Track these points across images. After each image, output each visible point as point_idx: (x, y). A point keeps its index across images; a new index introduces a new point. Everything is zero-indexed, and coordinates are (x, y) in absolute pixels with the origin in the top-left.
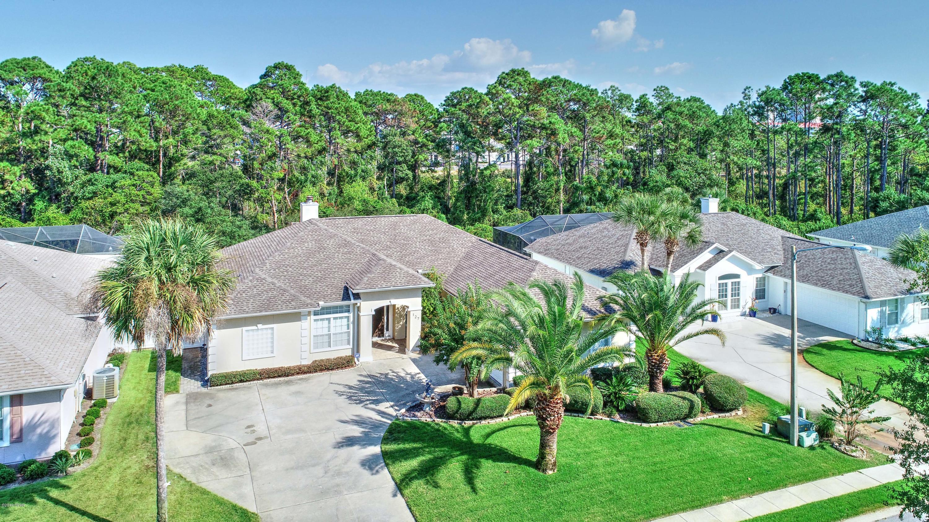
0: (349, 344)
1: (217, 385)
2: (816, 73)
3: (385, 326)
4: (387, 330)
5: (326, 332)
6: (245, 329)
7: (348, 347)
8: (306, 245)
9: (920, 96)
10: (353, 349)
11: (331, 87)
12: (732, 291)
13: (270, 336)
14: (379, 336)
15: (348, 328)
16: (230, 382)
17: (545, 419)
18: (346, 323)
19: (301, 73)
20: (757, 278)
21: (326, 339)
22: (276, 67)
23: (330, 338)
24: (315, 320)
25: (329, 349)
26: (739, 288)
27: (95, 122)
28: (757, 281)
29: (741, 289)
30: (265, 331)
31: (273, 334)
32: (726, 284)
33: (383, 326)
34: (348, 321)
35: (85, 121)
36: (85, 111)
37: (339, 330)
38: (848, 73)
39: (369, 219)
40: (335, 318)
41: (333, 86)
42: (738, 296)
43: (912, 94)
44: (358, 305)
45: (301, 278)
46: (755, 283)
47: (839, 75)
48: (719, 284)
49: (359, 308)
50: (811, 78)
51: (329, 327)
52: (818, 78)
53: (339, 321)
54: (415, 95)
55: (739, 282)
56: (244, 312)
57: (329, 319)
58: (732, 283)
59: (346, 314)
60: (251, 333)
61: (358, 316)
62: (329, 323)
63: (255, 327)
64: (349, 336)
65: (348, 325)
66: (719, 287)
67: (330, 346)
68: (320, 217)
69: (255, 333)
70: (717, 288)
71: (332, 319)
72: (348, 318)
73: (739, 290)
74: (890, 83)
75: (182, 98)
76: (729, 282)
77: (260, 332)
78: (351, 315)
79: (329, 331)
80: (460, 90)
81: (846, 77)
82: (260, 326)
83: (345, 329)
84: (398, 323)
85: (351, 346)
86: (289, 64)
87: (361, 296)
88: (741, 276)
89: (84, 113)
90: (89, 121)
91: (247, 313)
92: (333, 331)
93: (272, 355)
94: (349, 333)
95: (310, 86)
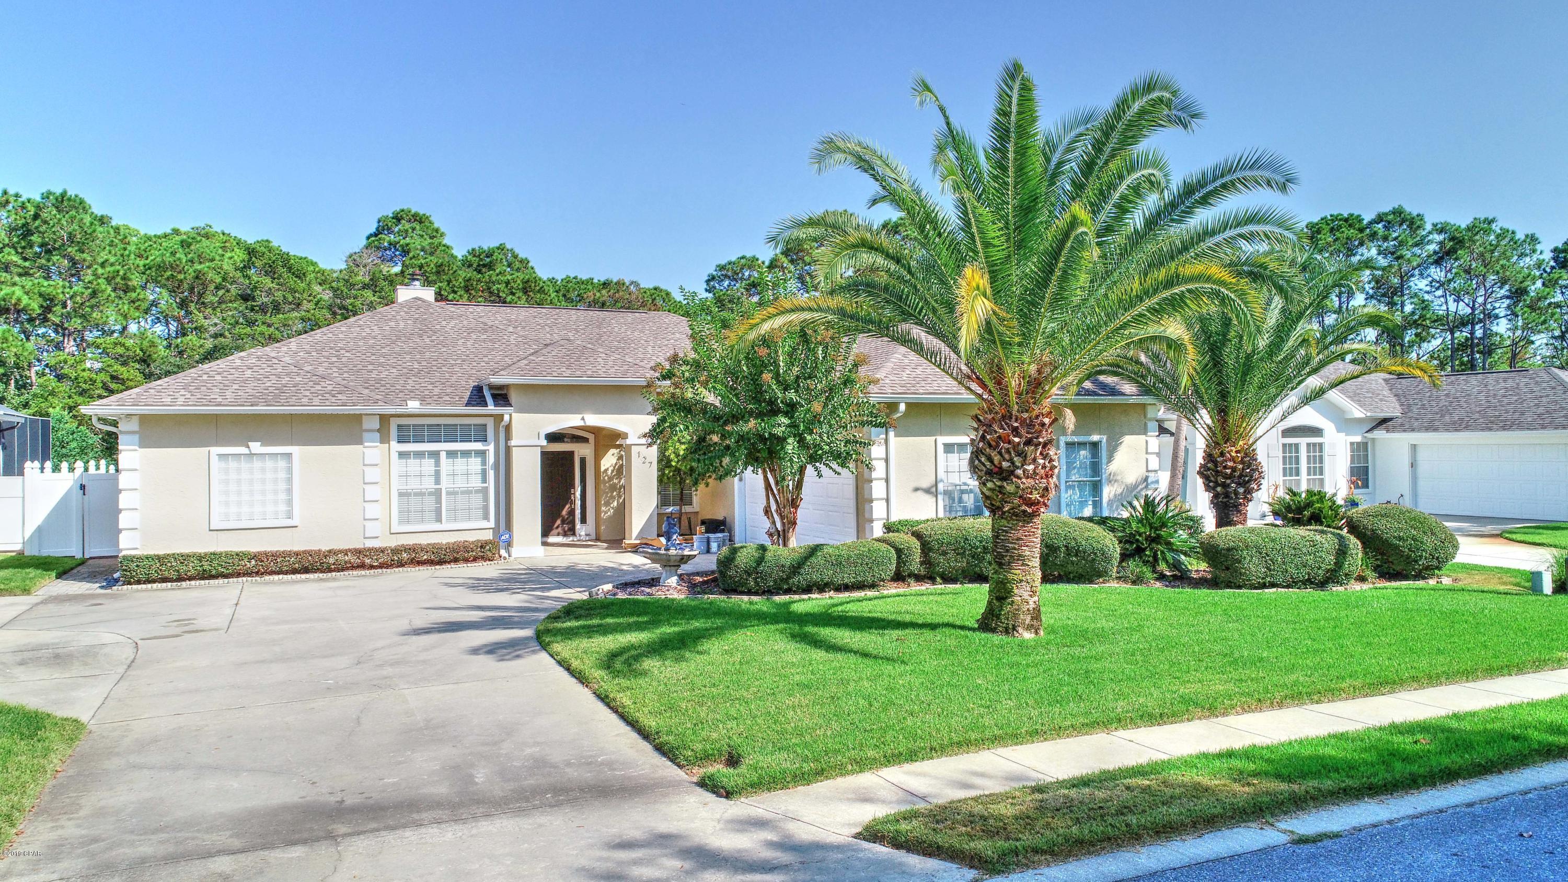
0: (486, 517)
1: (139, 582)
2: (1356, 213)
3: (578, 512)
4: (584, 520)
5: (429, 484)
6: (216, 450)
7: (485, 524)
8: (392, 324)
9: (1541, 239)
10: (496, 530)
11: (498, 248)
12: (1309, 462)
13: (282, 475)
14: (565, 534)
15: (484, 480)
16: (174, 575)
17: (1006, 475)
18: (479, 468)
19: (442, 230)
20: (1352, 444)
21: (430, 501)
22: (398, 218)
23: (439, 501)
24: (402, 455)
25: (437, 526)
26: (1321, 457)
27: (41, 295)
28: (1352, 451)
29: (1326, 459)
30: (269, 464)
31: (290, 470)
32: (1297, 445)
33: (572, 512)
34: (484, 463)
35: (18, 292)
36: (20, 275)
37: (461, 483)
38: (1412, 209)
39: (544, 310)
40: (451, 454)
41: (501, 248)
42: (1321, 474)
43: (1527, 236)
44: (506, 418)
45: (370, 367)
46: (1349, 454)
47: (1398, 212)
48: (1284, 445)
49: (508, 428)
50: (1350, 221)
51: (437, 475)
52: (1361, 221)
53: (460, 462)
54: (655, 289)
55: (1321, 445)
56: (211, 402)
57: (435, 455)
58: (1308, 445)
59: (479, 446)
60: (233, 464)
61: (508, 450)
62: (437, 464)
63: (242, 450)
64: (486, 499)
65: (484, 473)
66: (1284, 452)
67: (439, 519)
68: (437, 300)
69: (244, 465)
70: (1281, 455)
71: (443, 455)
72: (482, 454)
73: (1321, 461)
74: (1486, 219)
75: (212, 260)
76: (1303, 442)
77: (257, 464)
78: (491, 448)
79: (438, 481)
80: (734, 259)
81: (1410, 214)
82: (256, 447)
83: (476, 483)
84: (607, 504)
85: (492, 524)
86: (421, 213)
87: (513, 397)
88: (1326, 433)
89: (17, 279)
90: (27, 293)
91: (219, 404)
92: (445, 484)
93: (289, 522)
94: (485, 491)
95: (460, 252)
